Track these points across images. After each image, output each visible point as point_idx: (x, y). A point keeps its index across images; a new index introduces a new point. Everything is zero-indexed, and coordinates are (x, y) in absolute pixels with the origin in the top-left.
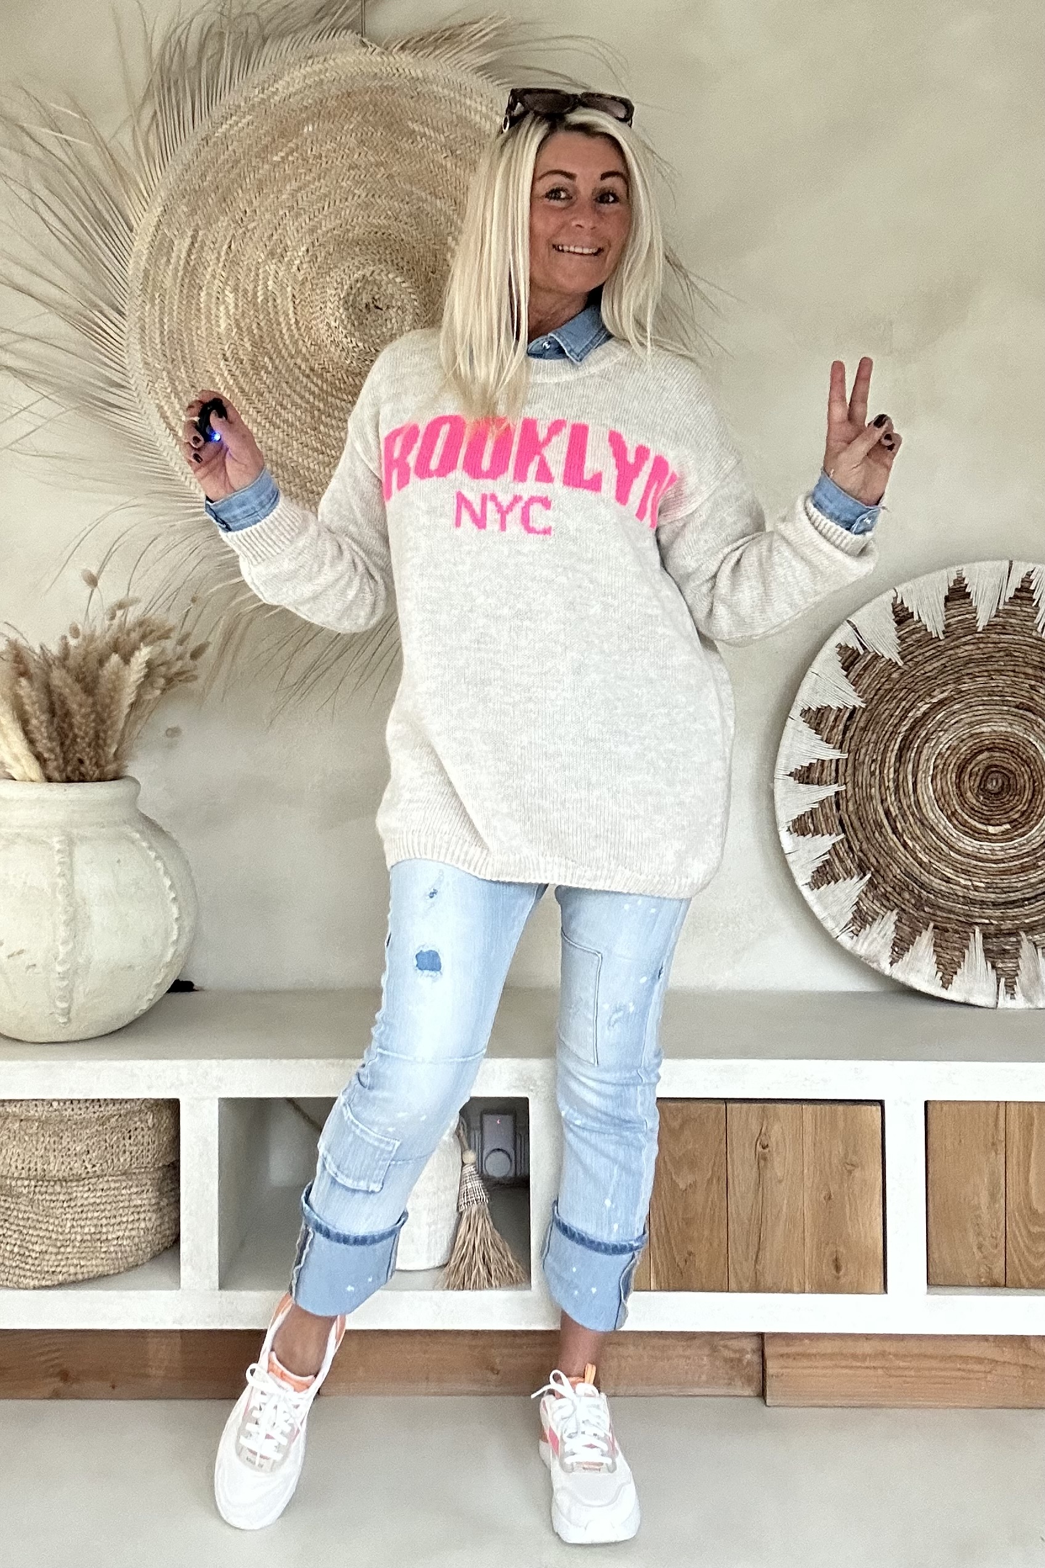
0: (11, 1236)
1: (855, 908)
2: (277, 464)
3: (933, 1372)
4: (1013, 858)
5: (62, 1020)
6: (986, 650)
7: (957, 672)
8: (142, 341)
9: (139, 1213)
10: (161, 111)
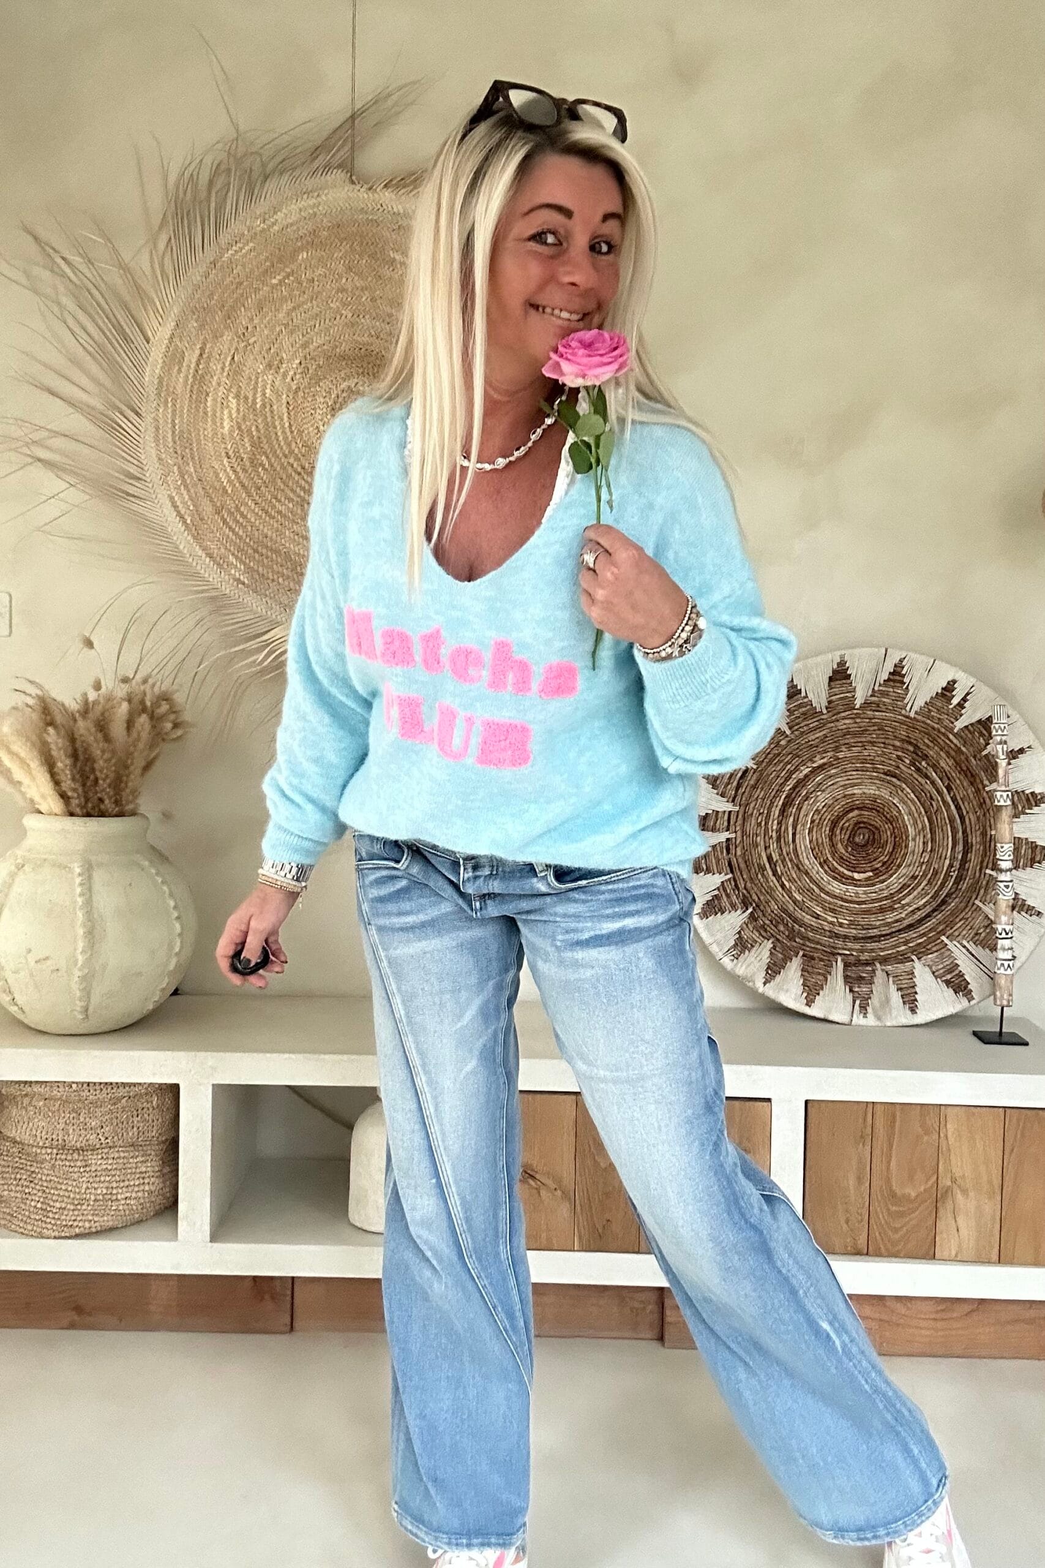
0: (35, 1194)
1: (738, 935)
2: (271, 550)
4: (875, 901)
5: (80, 1017)
7: (835, 742)
8: (156, 440)
9: (143, 1178)
10: (175, 235)
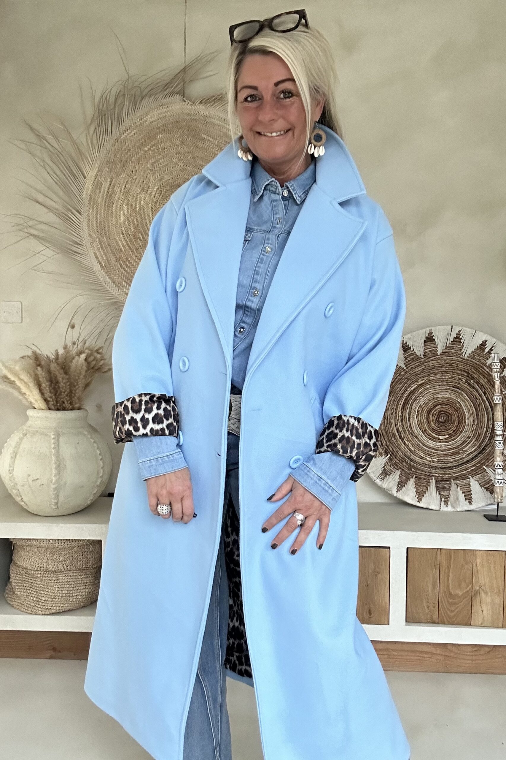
0: (33, 594)
1: (383, 469)
3: (408, 657)
4: (449, 449)
5: (54, 507)
6: (441, 363)
7: (428, 372)
8: (88, 226)
9: (85, 586)
10: (98, 126)
